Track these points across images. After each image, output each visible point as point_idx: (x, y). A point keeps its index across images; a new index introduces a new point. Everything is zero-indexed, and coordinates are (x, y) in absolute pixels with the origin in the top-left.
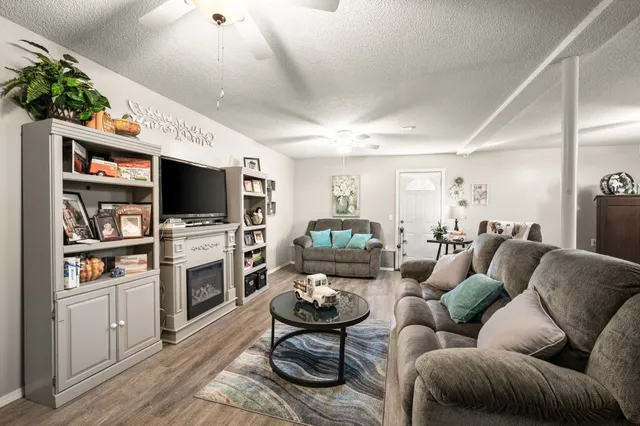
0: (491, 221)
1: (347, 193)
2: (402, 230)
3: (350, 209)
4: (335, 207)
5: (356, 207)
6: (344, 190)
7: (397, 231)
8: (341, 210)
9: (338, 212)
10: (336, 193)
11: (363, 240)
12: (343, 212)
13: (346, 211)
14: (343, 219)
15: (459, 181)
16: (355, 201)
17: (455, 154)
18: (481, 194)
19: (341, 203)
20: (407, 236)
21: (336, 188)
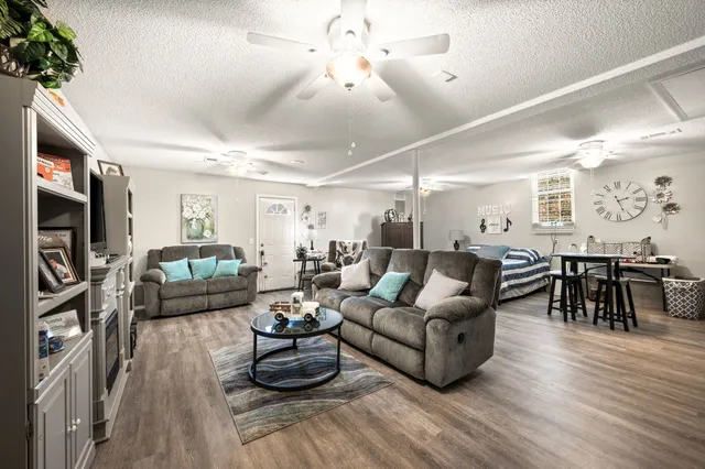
0: (338, 240)
1: (202, 216)
2: (262, 253)
3: (205, 234)
4: (185, 230)
5: (213, 231)
6: (196, 211)
7: (258, 255)
8: (193, 234)
9: (189, 237)
10: (187, 214)
11: (233, 266)
12: (197, 238)
13: (201, 236)
14: (199, 245)
15: (308, 209)
16: (212, 225)
17: (304, 185)
18: (323, 219)
19: (194, 227)
20: (267, 258)
21: (186, 209)
